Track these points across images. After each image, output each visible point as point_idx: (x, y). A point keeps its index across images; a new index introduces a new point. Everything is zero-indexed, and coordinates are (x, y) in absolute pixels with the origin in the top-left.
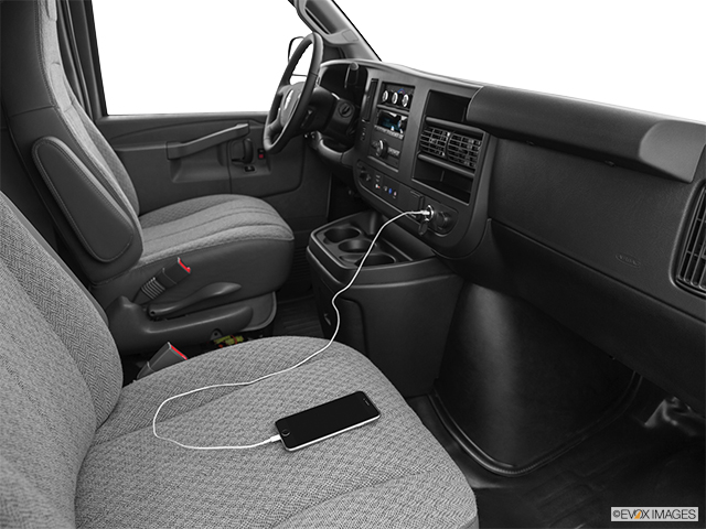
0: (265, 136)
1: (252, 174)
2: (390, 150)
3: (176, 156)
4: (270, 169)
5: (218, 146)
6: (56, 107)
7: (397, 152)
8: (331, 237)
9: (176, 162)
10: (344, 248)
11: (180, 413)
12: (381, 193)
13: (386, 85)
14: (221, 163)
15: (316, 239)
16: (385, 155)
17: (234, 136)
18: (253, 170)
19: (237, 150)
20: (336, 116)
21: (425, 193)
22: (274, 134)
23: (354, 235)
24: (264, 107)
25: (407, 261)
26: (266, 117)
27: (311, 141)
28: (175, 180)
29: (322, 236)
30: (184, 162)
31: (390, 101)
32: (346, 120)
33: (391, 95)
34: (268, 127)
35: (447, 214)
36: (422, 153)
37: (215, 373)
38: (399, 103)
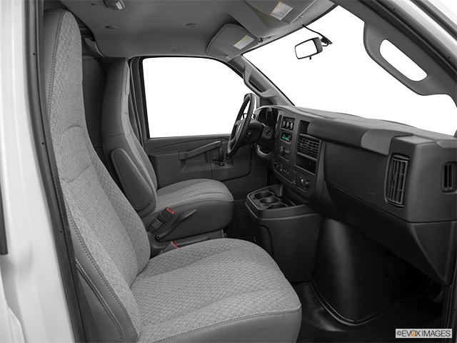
0: (229, 147)
1: (223, 167)
2: (286, 151)
3: (183, 158)
4: (233, 165)
5: (206, 152)
6: (124, 135)
7: (288, 152)
8: (257, 196)
9: (183, 161)
10: (263, 201)
11: (175, 269)
12: (283, 173)
13: (285, 118)
14: (207, 162)
15: (250, 197)
16: (284, 154)
17: (214, 147)
18: (224, 165)
19: (215, 155)
20: (264, 135)
21: (300, 171)
22: (232, 145)
23: (269, 195)
24: (229, 131)
25: (293, 205)
26: (229, 137)
27: (254, 149)
28: (182, 171)
29: (253, 196)
30: (187, 161)
31: (285, 126)
32: (269, 137)
33: (286, 123)
34: (230, 142)
35: (307, 181)
36: (299, 151)
37: (192, 253)
38: (289, 127)
